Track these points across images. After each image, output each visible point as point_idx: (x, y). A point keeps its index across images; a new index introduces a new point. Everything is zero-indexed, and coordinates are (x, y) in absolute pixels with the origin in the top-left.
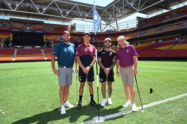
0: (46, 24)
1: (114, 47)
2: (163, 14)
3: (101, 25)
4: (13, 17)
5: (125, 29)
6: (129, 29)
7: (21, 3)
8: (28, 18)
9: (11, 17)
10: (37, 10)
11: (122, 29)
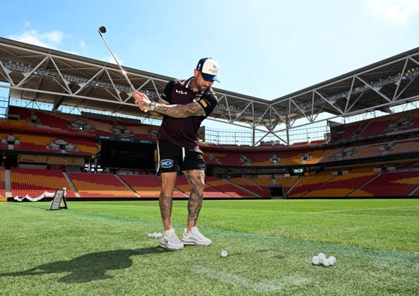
1: (288, 178)
2: (376, 118)
3: (256, 131)
4: (88, 111)
5: (302, 141)
6: (312, 142)
7: (89, 81)
8: (114, 112)
9: (85, 110)
11: (296, 142)
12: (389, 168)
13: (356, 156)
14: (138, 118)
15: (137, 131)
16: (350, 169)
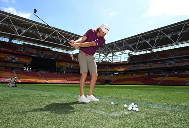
0: (53, 51)
1: (112, 76)
2: (147, 54)
3: (100, 56)
4: (26, 43)
5: (118, 61)
6: (122, 62)
7: (27, 29)
8: (38, 44)
9: (24, 43)
10: (40, 37)
11: (116, 61)
12: (150, 74)
13: (139, 68)
14: (49, 48)
15: (49, 53)
16: (136, 73)
